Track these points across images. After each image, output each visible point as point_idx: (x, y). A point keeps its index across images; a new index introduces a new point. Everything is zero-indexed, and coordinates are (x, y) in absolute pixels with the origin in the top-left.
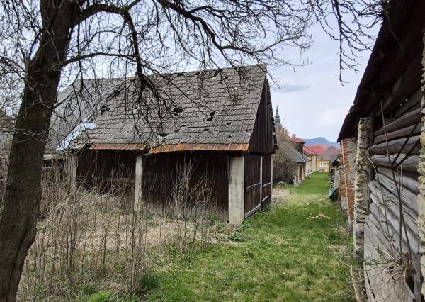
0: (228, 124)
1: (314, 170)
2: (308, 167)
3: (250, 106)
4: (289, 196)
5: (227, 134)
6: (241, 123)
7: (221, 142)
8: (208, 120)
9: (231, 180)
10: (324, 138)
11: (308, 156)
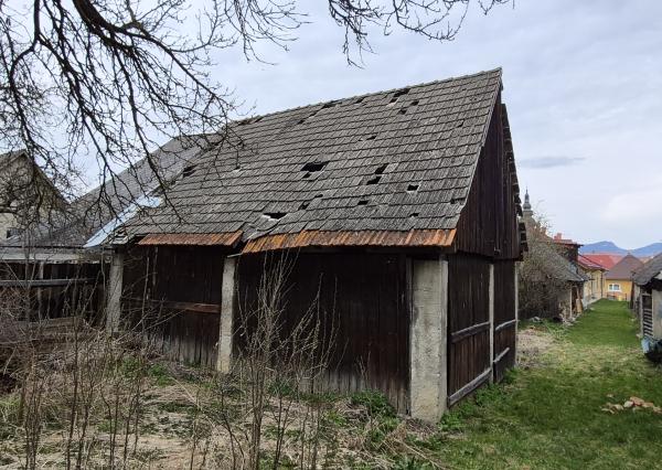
0: (411, 188)
1: (598, 297)
2: (586, 291)
3: (463, 151)
4: (555, 347)
5: (407, 209)
6: (440, 185)
7: (392, 227)
8: (369, 183)
9: (416, 315)
10: (611, 243)
11: (586, 270)
